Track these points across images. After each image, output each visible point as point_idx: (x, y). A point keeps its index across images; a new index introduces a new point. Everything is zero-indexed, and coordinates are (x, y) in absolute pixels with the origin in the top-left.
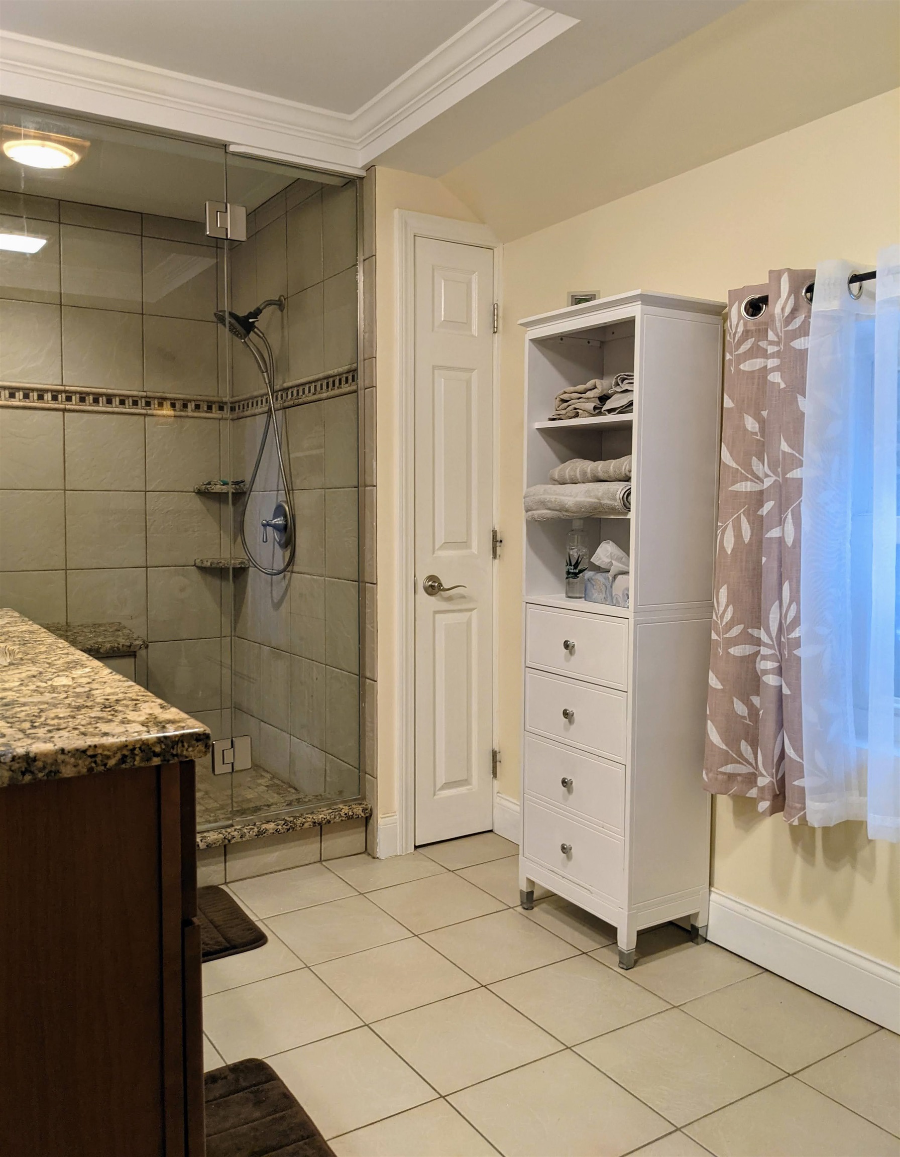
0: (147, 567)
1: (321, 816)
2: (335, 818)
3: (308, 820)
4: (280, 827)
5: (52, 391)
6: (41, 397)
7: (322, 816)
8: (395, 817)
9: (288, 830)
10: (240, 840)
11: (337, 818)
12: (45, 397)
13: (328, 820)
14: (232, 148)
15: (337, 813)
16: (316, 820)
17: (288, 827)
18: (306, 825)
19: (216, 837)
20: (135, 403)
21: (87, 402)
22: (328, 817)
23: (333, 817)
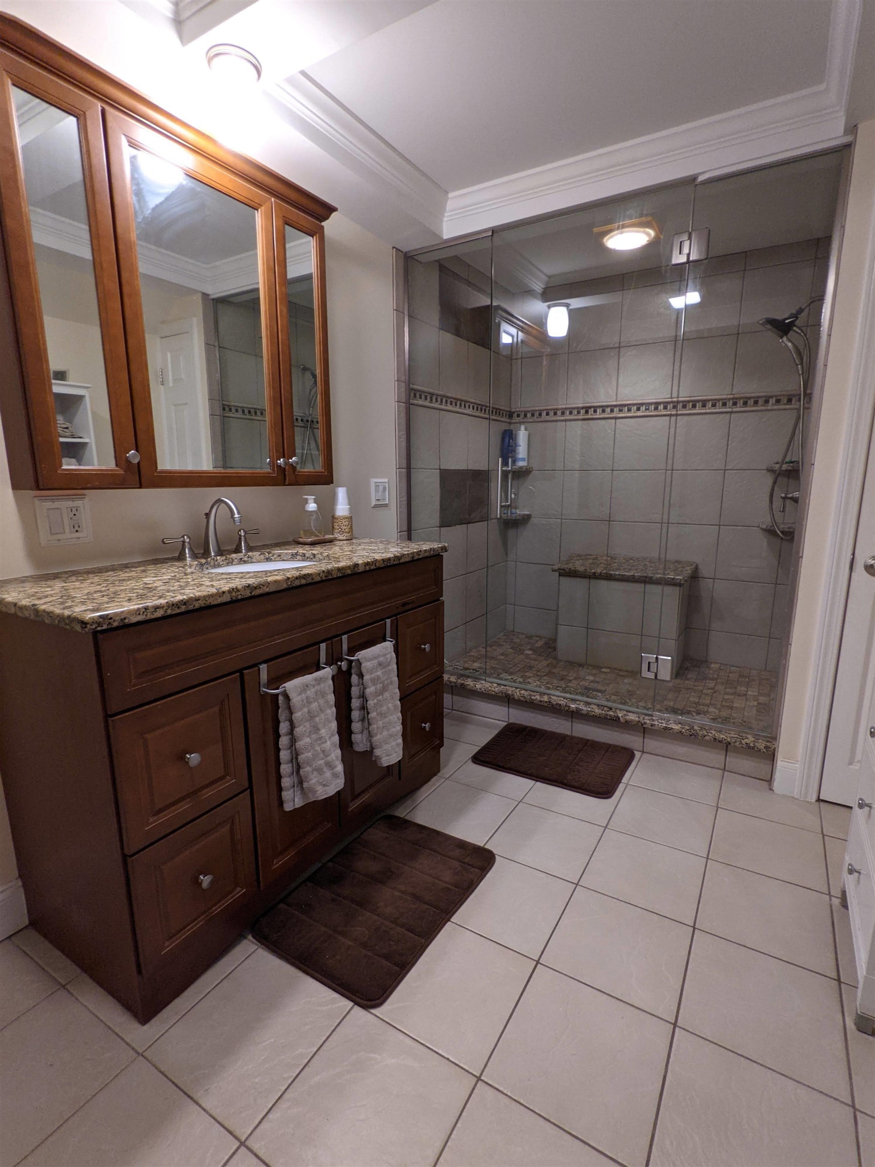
0: (720, 526)
1: (722, 736)
2: (735, 742)
3: (710, 734)
4: (683, 730)
5: (663, 403)
6: (656, 409)
7: (724, 737)
8: (797, 765)
9: (691, 735)
10: (650, 727)
11: (738, 743)
12: (659, 408)
13: (728, 742)
14: (701, 178)
15: (738, 740)
16: (717, 738)
17: (691, 733)
18: (707, 738)
19: (633, 718)
20: (724, 404)
21: (688, 408)
22: (729, 740)
23: (733, 741)
